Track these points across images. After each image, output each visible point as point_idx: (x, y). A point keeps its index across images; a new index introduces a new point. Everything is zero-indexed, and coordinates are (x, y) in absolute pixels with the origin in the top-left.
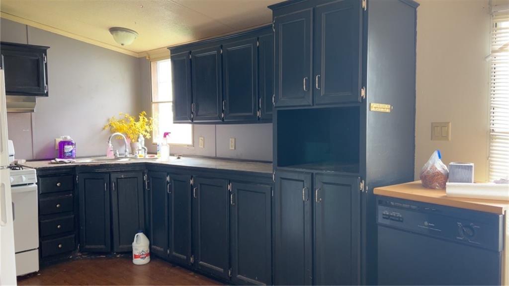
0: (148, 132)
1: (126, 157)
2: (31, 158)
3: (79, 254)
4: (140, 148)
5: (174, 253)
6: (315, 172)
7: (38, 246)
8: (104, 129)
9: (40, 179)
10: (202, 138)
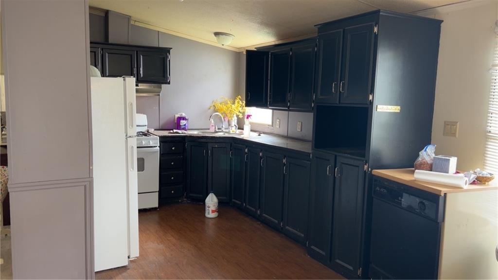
0: (241, 113)
1: (222, 131)
2: (158, 128)
3: (185, 200)
4: (233, 125)
5: (248, 206)
6: (337, 154)
7: (158, 190)
8: (210, 108)
9: (162, 144)
10: (279, 120)
